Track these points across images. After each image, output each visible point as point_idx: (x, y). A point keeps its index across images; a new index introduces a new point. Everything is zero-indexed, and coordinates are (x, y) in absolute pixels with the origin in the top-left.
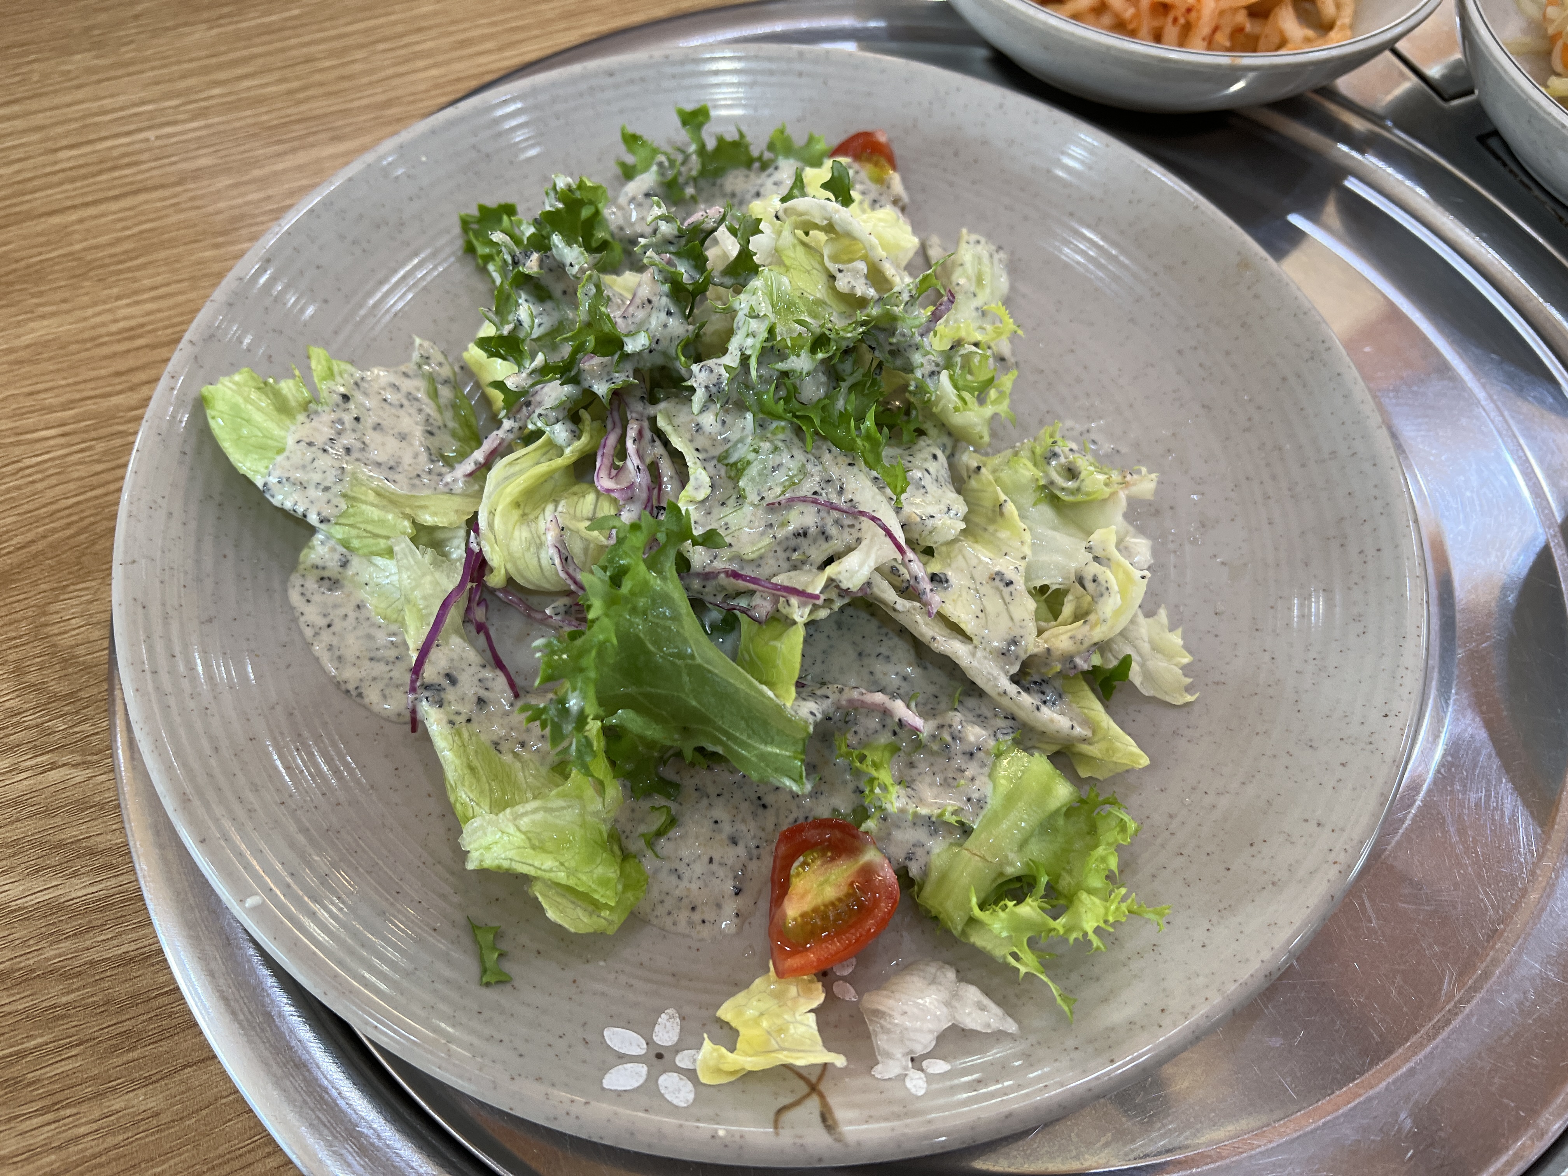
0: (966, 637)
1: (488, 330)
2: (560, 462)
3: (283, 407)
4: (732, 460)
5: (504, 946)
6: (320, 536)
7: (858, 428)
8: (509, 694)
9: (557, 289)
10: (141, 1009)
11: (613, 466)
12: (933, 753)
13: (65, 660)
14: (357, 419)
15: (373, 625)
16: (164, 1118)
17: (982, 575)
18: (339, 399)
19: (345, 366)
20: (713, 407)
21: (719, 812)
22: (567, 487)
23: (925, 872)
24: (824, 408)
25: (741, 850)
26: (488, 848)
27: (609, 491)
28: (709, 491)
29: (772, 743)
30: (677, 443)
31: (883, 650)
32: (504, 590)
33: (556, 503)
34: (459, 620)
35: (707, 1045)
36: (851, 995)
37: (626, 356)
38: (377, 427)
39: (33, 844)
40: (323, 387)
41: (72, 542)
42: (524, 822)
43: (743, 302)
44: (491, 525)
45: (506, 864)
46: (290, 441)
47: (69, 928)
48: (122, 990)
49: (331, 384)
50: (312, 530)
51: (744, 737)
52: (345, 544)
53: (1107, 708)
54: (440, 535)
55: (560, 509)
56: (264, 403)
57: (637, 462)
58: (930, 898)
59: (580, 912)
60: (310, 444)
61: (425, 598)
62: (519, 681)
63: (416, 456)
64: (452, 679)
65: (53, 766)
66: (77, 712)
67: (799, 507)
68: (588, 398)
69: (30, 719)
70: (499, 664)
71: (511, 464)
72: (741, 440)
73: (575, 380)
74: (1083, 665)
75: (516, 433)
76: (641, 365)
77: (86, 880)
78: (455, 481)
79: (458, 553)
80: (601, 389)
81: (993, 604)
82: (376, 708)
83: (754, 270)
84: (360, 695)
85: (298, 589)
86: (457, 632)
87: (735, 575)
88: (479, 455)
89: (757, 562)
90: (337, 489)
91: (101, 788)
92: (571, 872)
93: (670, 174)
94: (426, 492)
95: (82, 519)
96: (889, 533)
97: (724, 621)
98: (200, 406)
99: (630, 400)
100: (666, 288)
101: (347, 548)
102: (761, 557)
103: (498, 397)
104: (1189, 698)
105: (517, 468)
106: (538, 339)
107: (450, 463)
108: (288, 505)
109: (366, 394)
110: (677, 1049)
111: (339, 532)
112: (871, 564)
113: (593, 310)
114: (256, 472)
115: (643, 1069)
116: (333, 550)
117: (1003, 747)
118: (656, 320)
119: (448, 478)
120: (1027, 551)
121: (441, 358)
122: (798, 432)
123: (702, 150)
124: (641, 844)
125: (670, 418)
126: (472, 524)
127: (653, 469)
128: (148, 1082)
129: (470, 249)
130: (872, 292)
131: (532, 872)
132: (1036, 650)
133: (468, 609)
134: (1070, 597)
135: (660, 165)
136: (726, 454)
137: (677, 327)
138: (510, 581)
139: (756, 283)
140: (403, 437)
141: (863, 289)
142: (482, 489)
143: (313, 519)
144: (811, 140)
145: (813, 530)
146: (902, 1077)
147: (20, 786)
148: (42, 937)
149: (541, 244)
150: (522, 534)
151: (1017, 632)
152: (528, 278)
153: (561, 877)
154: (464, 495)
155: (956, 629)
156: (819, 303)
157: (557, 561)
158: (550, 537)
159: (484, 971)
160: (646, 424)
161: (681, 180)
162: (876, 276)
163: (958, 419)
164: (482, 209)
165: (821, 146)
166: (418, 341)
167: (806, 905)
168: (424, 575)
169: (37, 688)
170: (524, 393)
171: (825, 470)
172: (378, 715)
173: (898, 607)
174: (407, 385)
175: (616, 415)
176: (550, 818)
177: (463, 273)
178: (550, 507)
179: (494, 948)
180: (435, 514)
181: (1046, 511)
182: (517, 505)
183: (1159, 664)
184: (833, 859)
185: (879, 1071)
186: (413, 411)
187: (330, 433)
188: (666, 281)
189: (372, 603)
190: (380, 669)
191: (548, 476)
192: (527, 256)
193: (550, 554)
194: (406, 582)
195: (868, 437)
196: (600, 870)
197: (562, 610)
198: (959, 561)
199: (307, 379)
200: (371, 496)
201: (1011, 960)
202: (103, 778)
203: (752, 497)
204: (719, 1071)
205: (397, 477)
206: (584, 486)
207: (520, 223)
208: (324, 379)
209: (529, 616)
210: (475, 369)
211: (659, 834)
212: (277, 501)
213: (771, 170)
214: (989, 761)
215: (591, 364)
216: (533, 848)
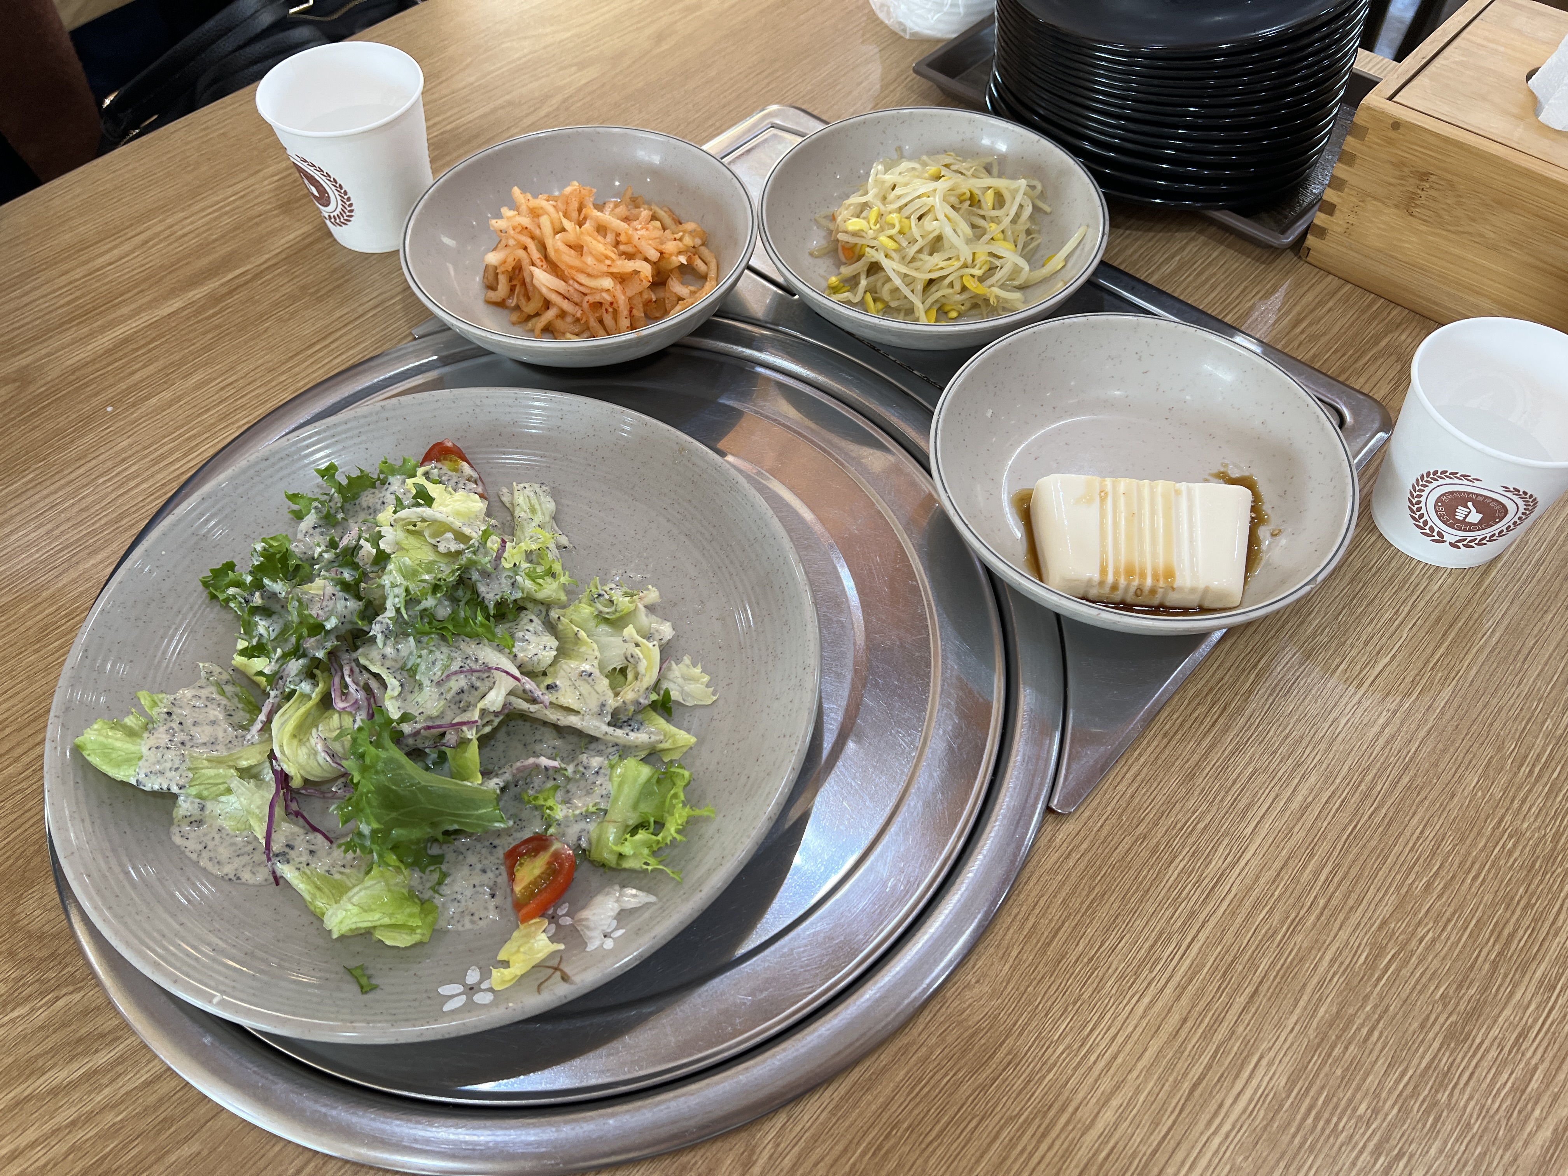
0: (577, 713)
1: (242, 644)
2: (311, 703)
3: (131, 733)
4: (409, 667)
5: (370, 972)
6: (182, 798)
7: (475, 624)
8: (327, 843)
9: (277, 607)
10: (167, 1105)
11: (343, 694)
12: (577, 781)
13: (39, 937)
14: (181, 723)
15: (232, 837)
16: (205, 1153)
17: (574, 675)
18: (166, 716)
19: (161, 696)
20: (388, 642)
21: (472, 858)
22: (320, 716)
23: (590, 842)
24: (453, 619)
25: (490, 875)
26: (341, 922)
27: (344, 709)
28: (400, 689)
29: (480, 808)
30: (374, 669)
31: (538, 737)
32: (304, 788)
33: (317, 727)
34: (283, 813)
35: (494, 971)
36: (568, 921)
37: (328, 632)
38: (195, 724)
39: (63, 1046)
40: (154, 713)
41: (14, 868)
42: (355, 900)
43: (386, 580)
44: (283, 753)
45: (354, 926)
46: (144, 750)
47: (105, 1081)
48: (152, 1099)
49: (157, 710)
50: (175, 796)
51: (464, 812)
52: (199, 796)
53: (668, 721)
54: (254, 771)
55: (320, 729)
56: (119, 734)
57: (355, 687)
58: (595, 856)
59: (404, 936)
60: (157, 748)
61: (258, 807)
62: (331, 836)
63: (225, 731)
64: (290, 847)
65: (58, 999)
66: (60, 963)
67: (454, 678)
68: (316, 663)
69: (30, 978)
70: (315, 829)
71: (283, 715)
72: (411, 654)
73: (304, 655)
74: (645, 702)
75: (280, 696)
76: (339, 633)
77: (105, 1051)
78: (253, 737)
79: (269, 776)
80: (320, 654)
81: (585, 688)
82: (251, 882)
83: (388, 556)
84: (239, 878)
85: (178, 834)
86: (283, 820)
87: (429, 728)
88: (262, 717)
89: (441, 715)
90: (183, 767)
91: (93, 999)
92: (391, 916)
93: (325, 510)
94: (238, 749)
95: (14, 852)
96: (508, 673)
97: (439, 757)
98: (77, 751)
99: (339, 654)
100: (338, 588)
101: (201, 798)
102: (442, 713)
103: (262, 680)
104: (715, 698)
105: (286, 716)
106: (275, 639)
107: (246, 728)
108: (156, 787)
109: (181, 707)
110: (480, 982)
111: (193, 791)
112: (504, 692)
113: (300, 615)
114: (129, 776)
115: (464, 997)
116: (193, 803)
117: (613, 762)
118: (340, 605)
119: (249, 737)
120: (597, 653)
121: (219, 670)
122: (443, 638)
123: (340, 489)
124: (431, 893)
125: (366, 656)
126: (272, 756)
127: (367, 688)
128: (187, 1139)
129: (214, 597)
130: (462, 546)
131: (369, 924)
132: (617, 705)
133: (286, 807)
134: (629, 669)
135: (316, 508)
136: (405, 664)
137: (353, 605)
138: (306, 781)
139: (391, 567)
140: (213, 723)
141: (454, 547)
142: (271, 736)
143: (175, 789)
144: (405, 461)
145: (466, 688)
146: (602, 945)
147: (41, 1018)
148: (90, 1092)
149: (258, 585)
150: (303, 753)
151: (602, 699)
152: (257, 608)
153: (386, 921)
154: (261, 742)
155: (569, 710)
156: (433, 563)
157: (328, 759)
158: (320, 747)
159: (362, 987)
160: (353, 664)
161: (332, 511)
162: (461, 537)
163: (540, 596)
164: (212, 571)
165: (411, 463)
166: (201, 665)
167: (525, 882)
168: (253, 794)
169: (28, 959)
170: (275, 673)
171: (464, 652)
172: (254, 885)
173: (532, 710)
174: (204, 693)
175: (335, 665)
176: (368, 892)
177: (213, 613)
178: (314, 731)
179: (364, 975)
180: (247, 759)
181: (604, 628)
182: (295, 736)
183: (691, 687)
184: (535, 856)
185: (591, 947)
186: (214, 707)
187: (169, 737)
188: (337, 584)
189: (228, 825)
190: (245, 859)
191: (308, 714)
192: (253, 595)
193: (322, 756)
194: (244, 802)
195: (482, 625)
196: (408, 910)
197: (341, 786)
198: (562, 673)
199: (142, 712)
200: (206, 763)
201: (645, 867)
202: (92, 993)
203: (426, 682)
204: (504, 982)
205: (218, 747)
206: (330, 711)
207: (241, 575)
208: (152, 708)
209: (324, 797)
210: (242, 669)
211: (440, 883)
212: (148, 788)
213: (387, 486)
214: (608, 772)
215: (309, 643)
216: (366, 911)
